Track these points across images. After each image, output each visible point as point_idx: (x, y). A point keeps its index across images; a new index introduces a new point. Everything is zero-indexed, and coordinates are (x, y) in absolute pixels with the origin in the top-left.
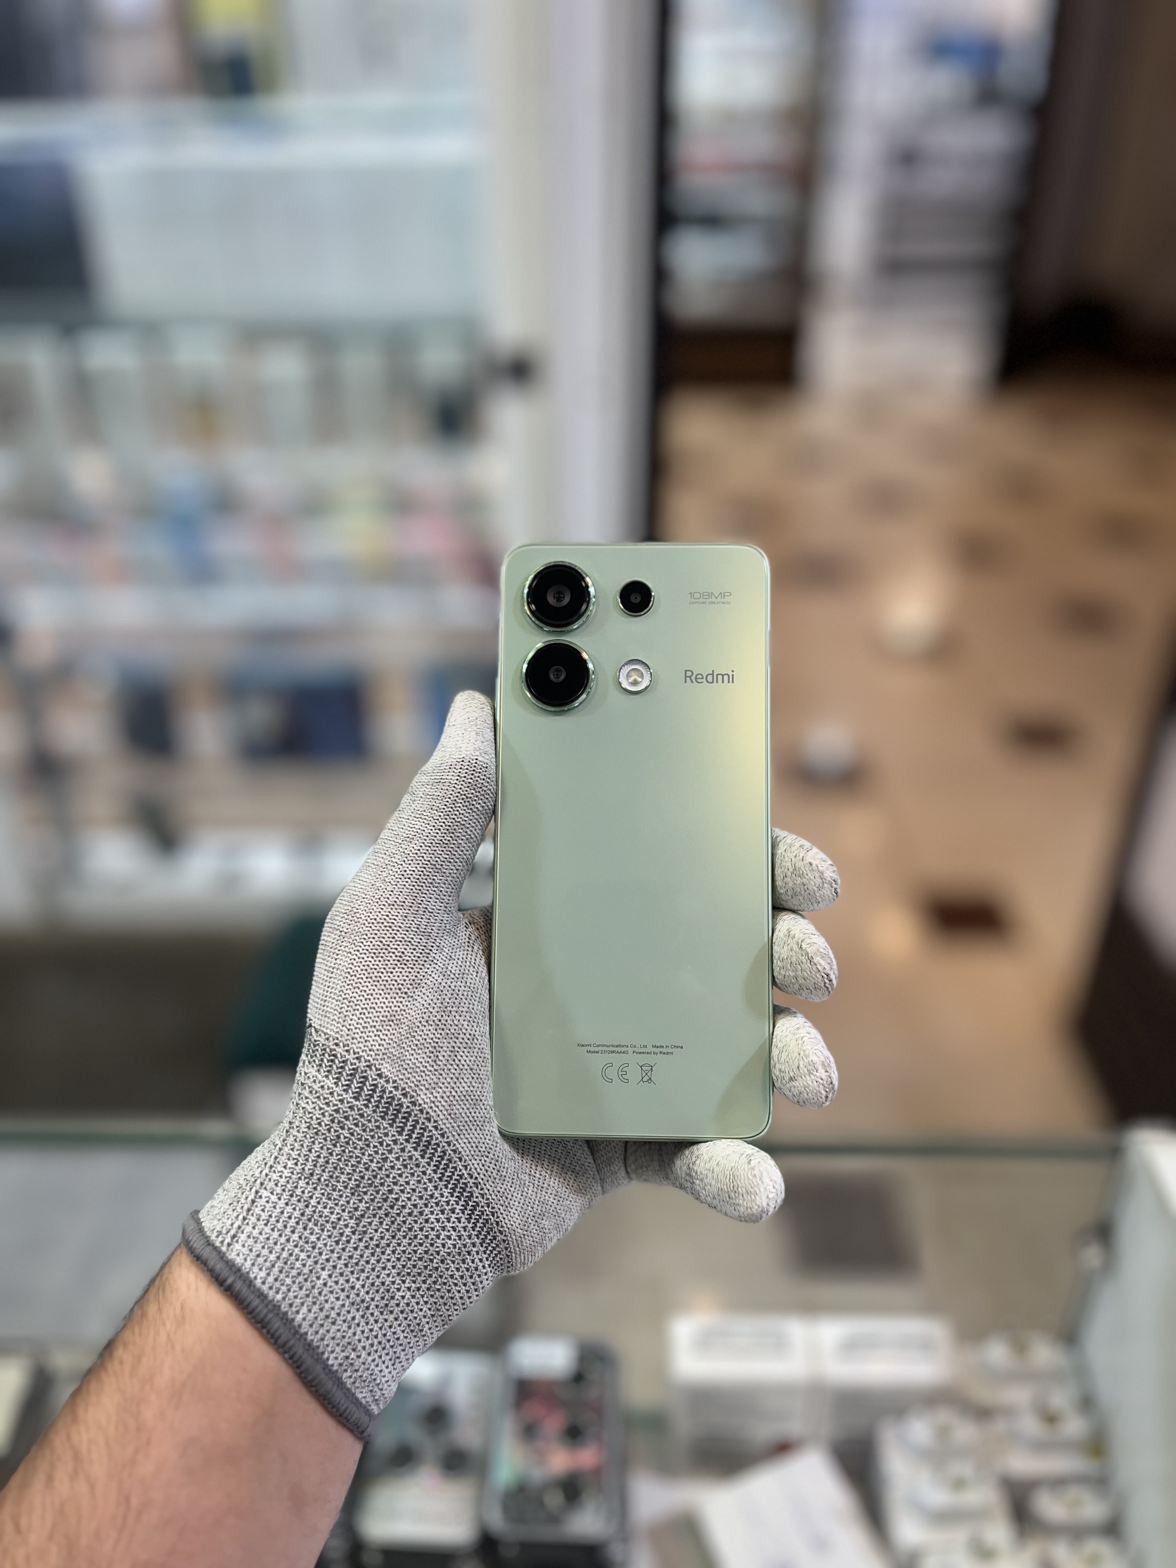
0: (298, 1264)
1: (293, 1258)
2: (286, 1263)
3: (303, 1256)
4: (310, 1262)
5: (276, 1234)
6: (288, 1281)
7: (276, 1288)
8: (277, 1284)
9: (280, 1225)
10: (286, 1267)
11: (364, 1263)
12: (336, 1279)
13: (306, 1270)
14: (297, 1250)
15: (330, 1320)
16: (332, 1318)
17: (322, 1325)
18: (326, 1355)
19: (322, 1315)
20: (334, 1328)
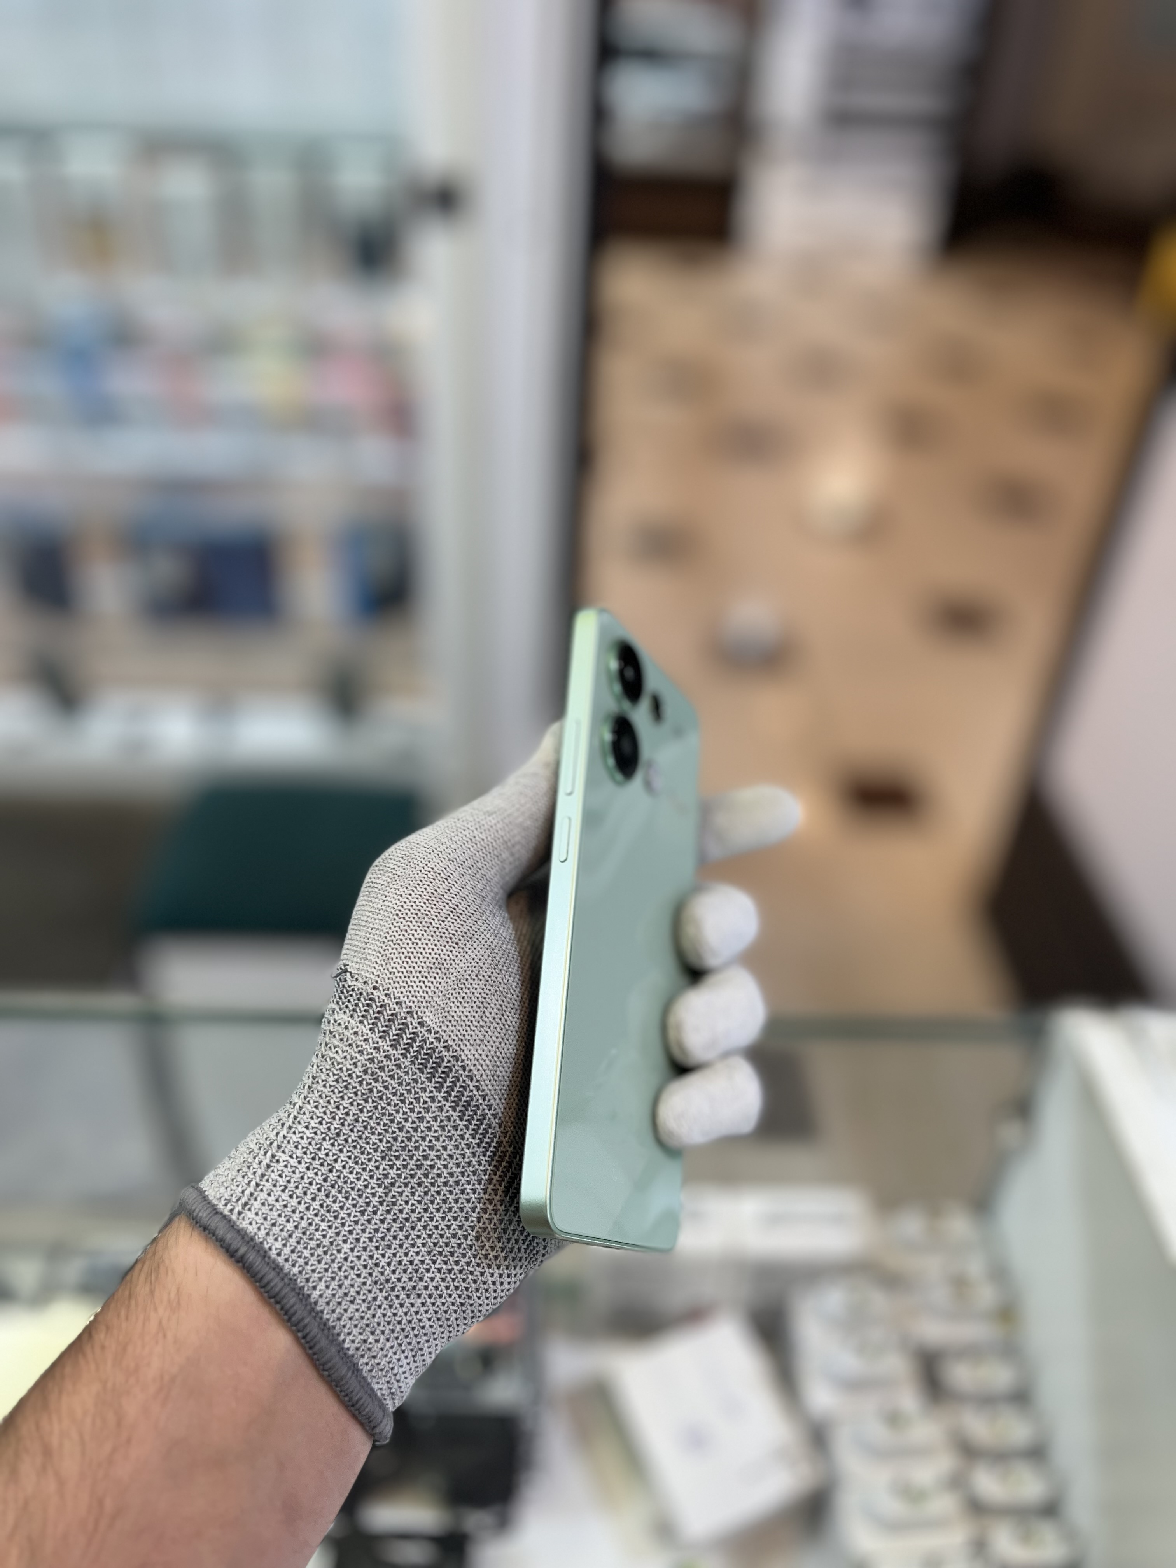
0: (318, 1235)
1: (313, 1227)
2: (304, 1233)
3: (324, 1226)
4: (331, 1233)
5: (294, 1201)
6: (306, 1253)
7: (293, 1260)
8: (294, 1256)
9: (299, 1192)
10: (304, 1237)
11: (391, 1238)
12: (359, 1254)
13: (326, 1242)
14: (317, 1219)
15: (349, 1298)
16: (352, 1296)
17: (340, 1303)
18: (342, 1337)
19: (341, 1292)
20: (353, 1307)
